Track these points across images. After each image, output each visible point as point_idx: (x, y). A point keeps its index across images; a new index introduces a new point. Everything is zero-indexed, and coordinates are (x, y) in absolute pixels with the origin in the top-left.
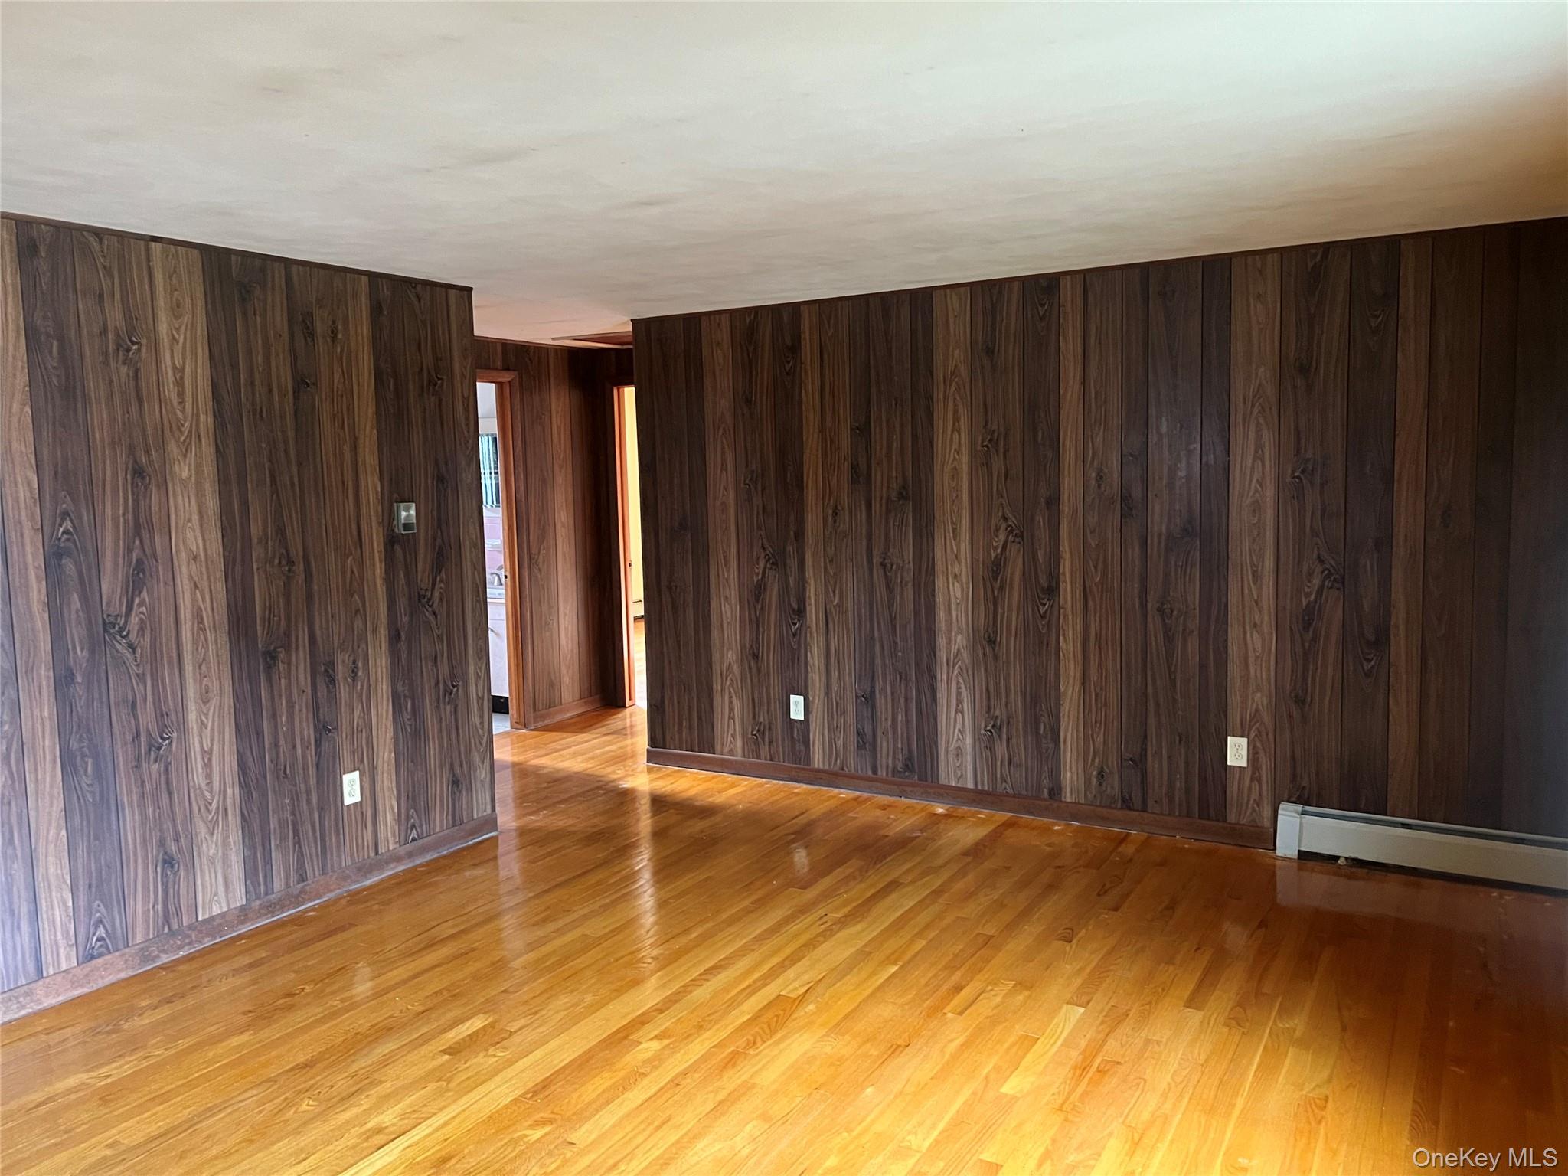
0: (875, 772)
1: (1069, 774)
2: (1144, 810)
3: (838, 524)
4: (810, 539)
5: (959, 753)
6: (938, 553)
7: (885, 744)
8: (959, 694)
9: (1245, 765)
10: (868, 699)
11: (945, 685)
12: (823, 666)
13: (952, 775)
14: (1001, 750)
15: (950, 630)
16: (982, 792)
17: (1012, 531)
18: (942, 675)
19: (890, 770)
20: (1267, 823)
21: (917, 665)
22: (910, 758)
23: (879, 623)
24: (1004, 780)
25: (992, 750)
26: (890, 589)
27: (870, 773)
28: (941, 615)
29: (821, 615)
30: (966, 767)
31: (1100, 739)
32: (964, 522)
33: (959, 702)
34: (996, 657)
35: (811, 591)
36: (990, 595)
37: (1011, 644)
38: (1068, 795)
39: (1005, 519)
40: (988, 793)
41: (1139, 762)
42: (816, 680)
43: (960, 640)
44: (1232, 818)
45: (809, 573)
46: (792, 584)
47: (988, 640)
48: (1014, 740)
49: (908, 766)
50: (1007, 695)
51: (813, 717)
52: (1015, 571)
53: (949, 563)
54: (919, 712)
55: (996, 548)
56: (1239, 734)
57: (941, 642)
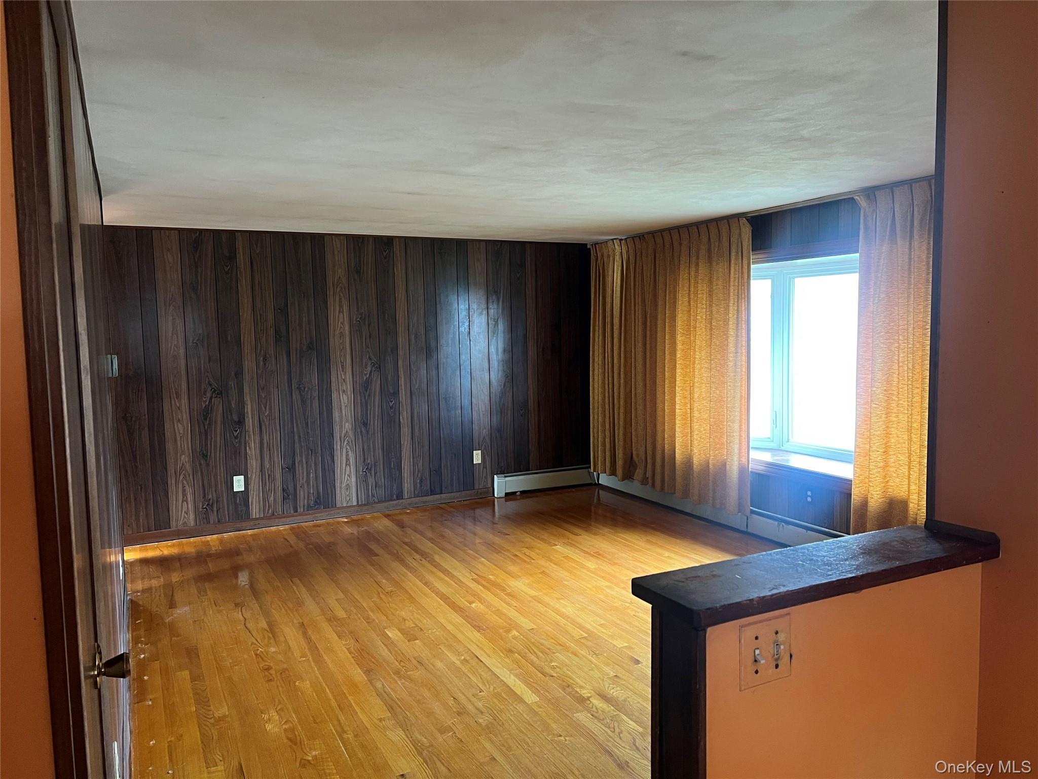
0: (296, 511)
1: (406, 485)
2: (442, 493)
3: (267, 366)
4: (246, 376)
5: (348, 487)
6: (333, 379)
7: (302, 493)
8: (347, 455)
9: (480, 462)
10: (291, 469)
11: (339, 452)
12: (259, 455)
13: (344, 500)
14: (371, 481)
15: (341, 421)
16: (362, 505)
17: (374, 365)
18: (337, 446)
19: (306, 507)
20: (489, 485)
21: (322, 444)
22: (318, 498)
23: (297, 423)
24: (373, 496)
25: (366, 481)
26: (304, 402)
27: (292, 512)
28: (336, 414)
29: (256, 423)
30: (352, 494)
31: (420, 464)
32: (348, 361)
33: (348, 459)
34: (367, 432)
35: (248, 408)
36: (363, 400)
37: (376, 424)
38: (406, 494)
39: (370, 358)
40: (365, 505)
41: (439, 471)
42: (253, 464)
43: (348, 426)
44: (476, 487)
45: (247, 398)
46: (233, 406)
47: (362, 424)
48: (378, 474)
49: (318, 502)
50: (374, 450)
51: (251, 487)
52: (376, 386)
53: (340, 384)
54: (324, 470)
55: (366, 375)
56: (478, 448)
57: (337, 429)
